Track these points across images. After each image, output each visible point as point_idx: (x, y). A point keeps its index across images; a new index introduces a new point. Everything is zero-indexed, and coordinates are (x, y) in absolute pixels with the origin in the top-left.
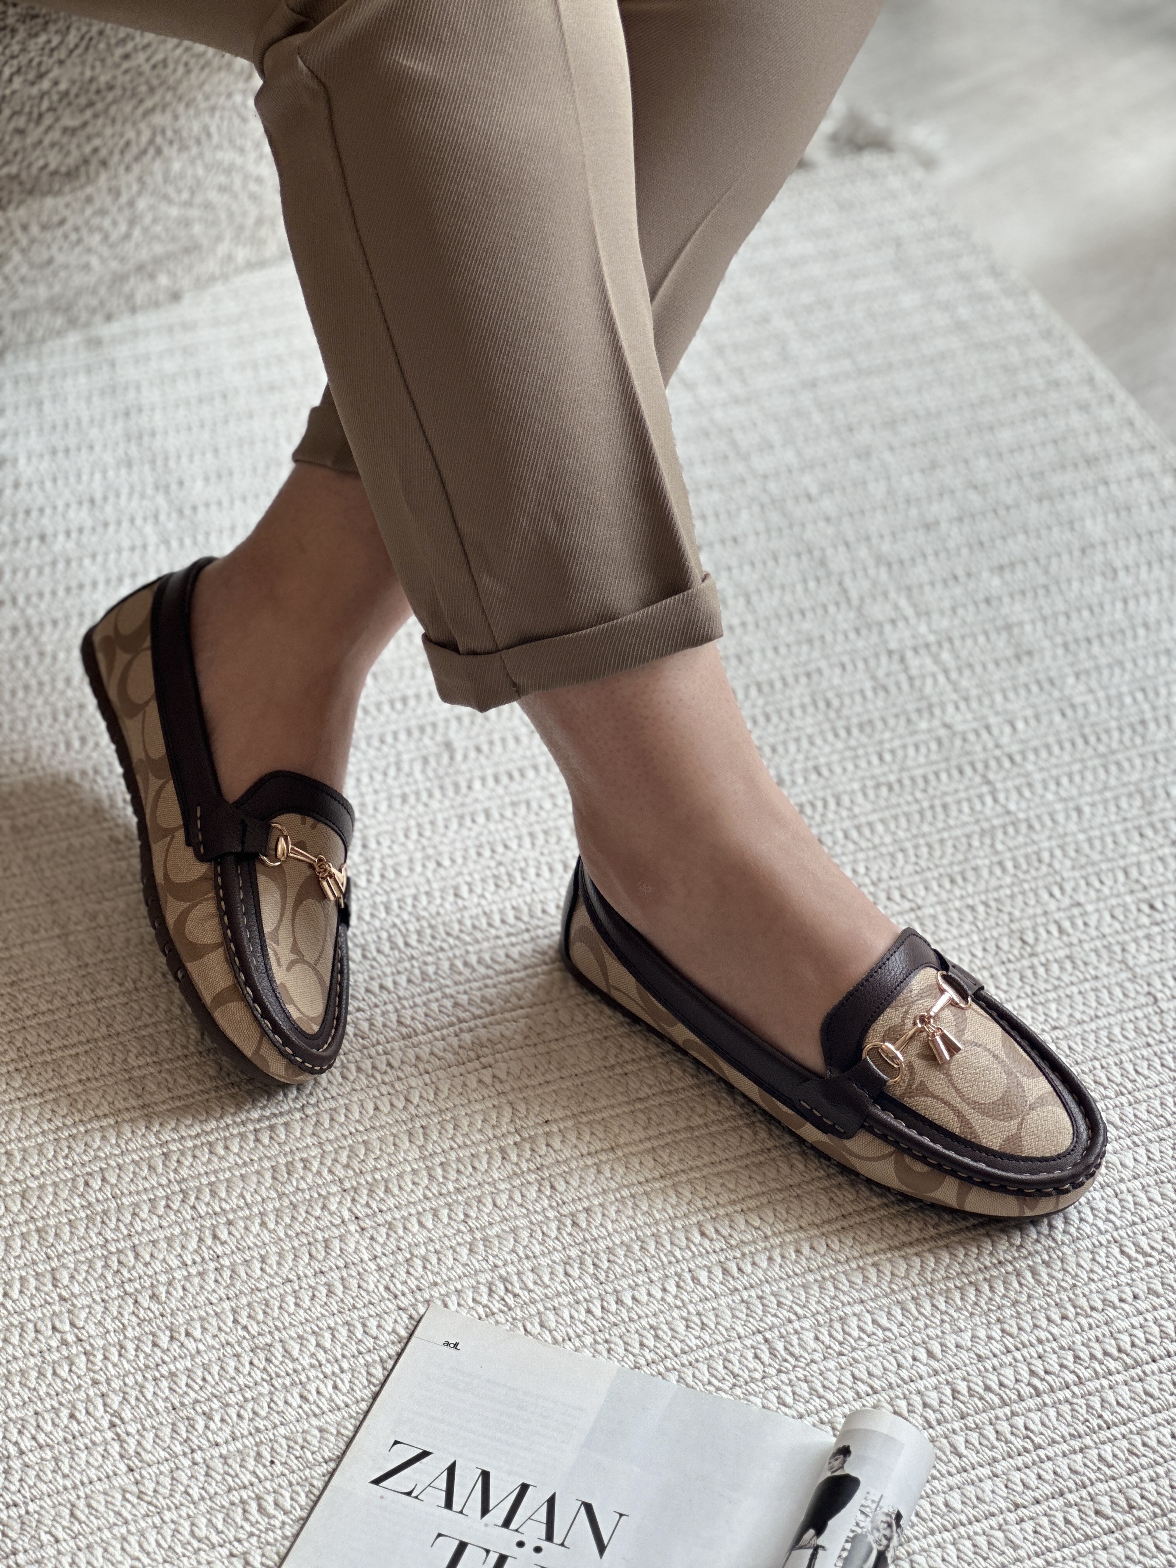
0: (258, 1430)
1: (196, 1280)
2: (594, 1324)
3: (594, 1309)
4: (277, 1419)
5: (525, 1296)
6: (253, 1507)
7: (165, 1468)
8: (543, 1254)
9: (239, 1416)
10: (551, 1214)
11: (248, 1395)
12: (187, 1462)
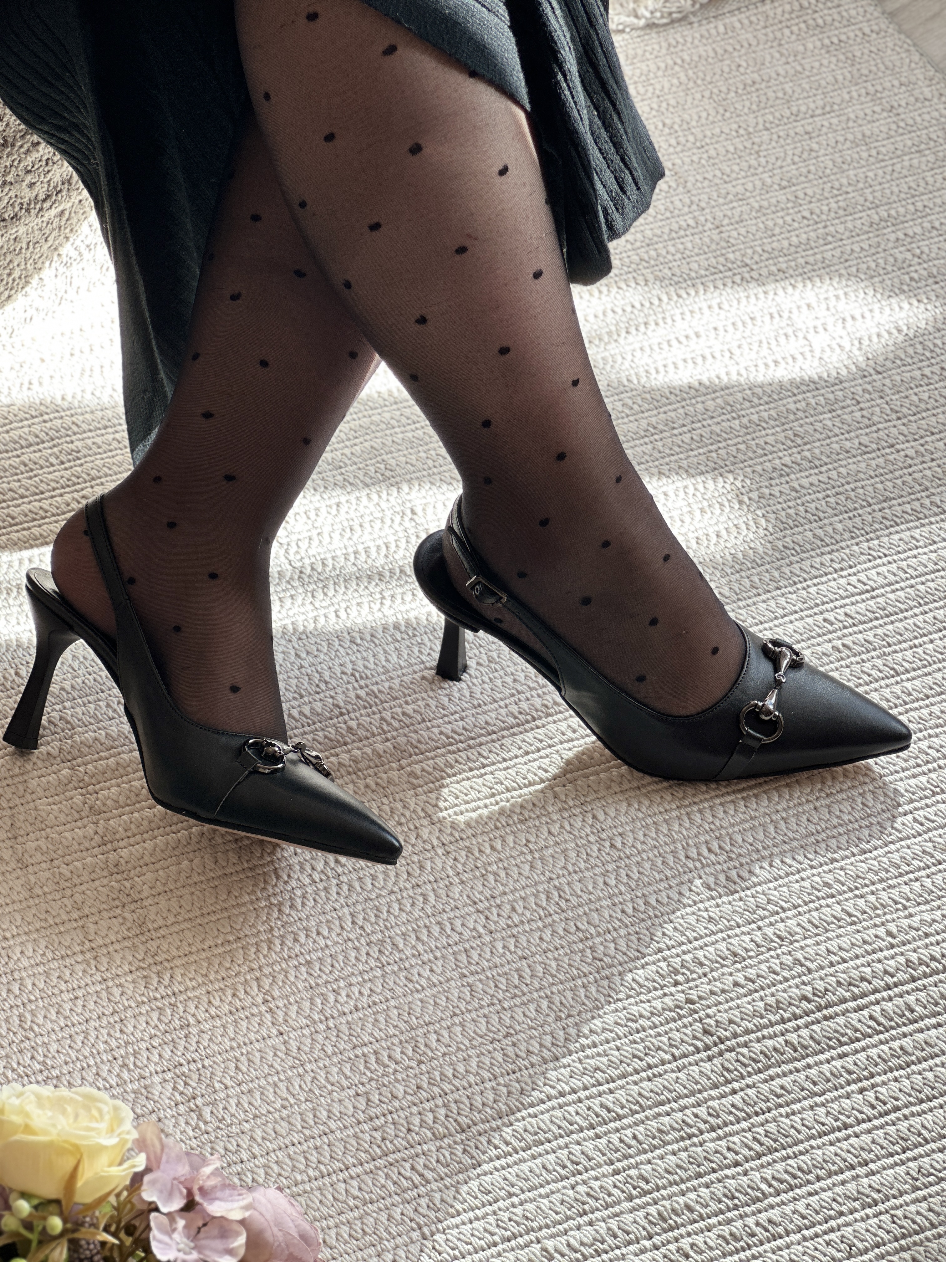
0: (375, 1003)
1: (323, 894)
2: (627, 921)
3: (627, 910)
4: (389, 994)
5: (574, 901)
6: (373, 1059)
7: (306, 1032)
8: (587, 869)
9: (360, 993)
10: (592, 838)
11: (366, 977)
12: (323, 1027)
